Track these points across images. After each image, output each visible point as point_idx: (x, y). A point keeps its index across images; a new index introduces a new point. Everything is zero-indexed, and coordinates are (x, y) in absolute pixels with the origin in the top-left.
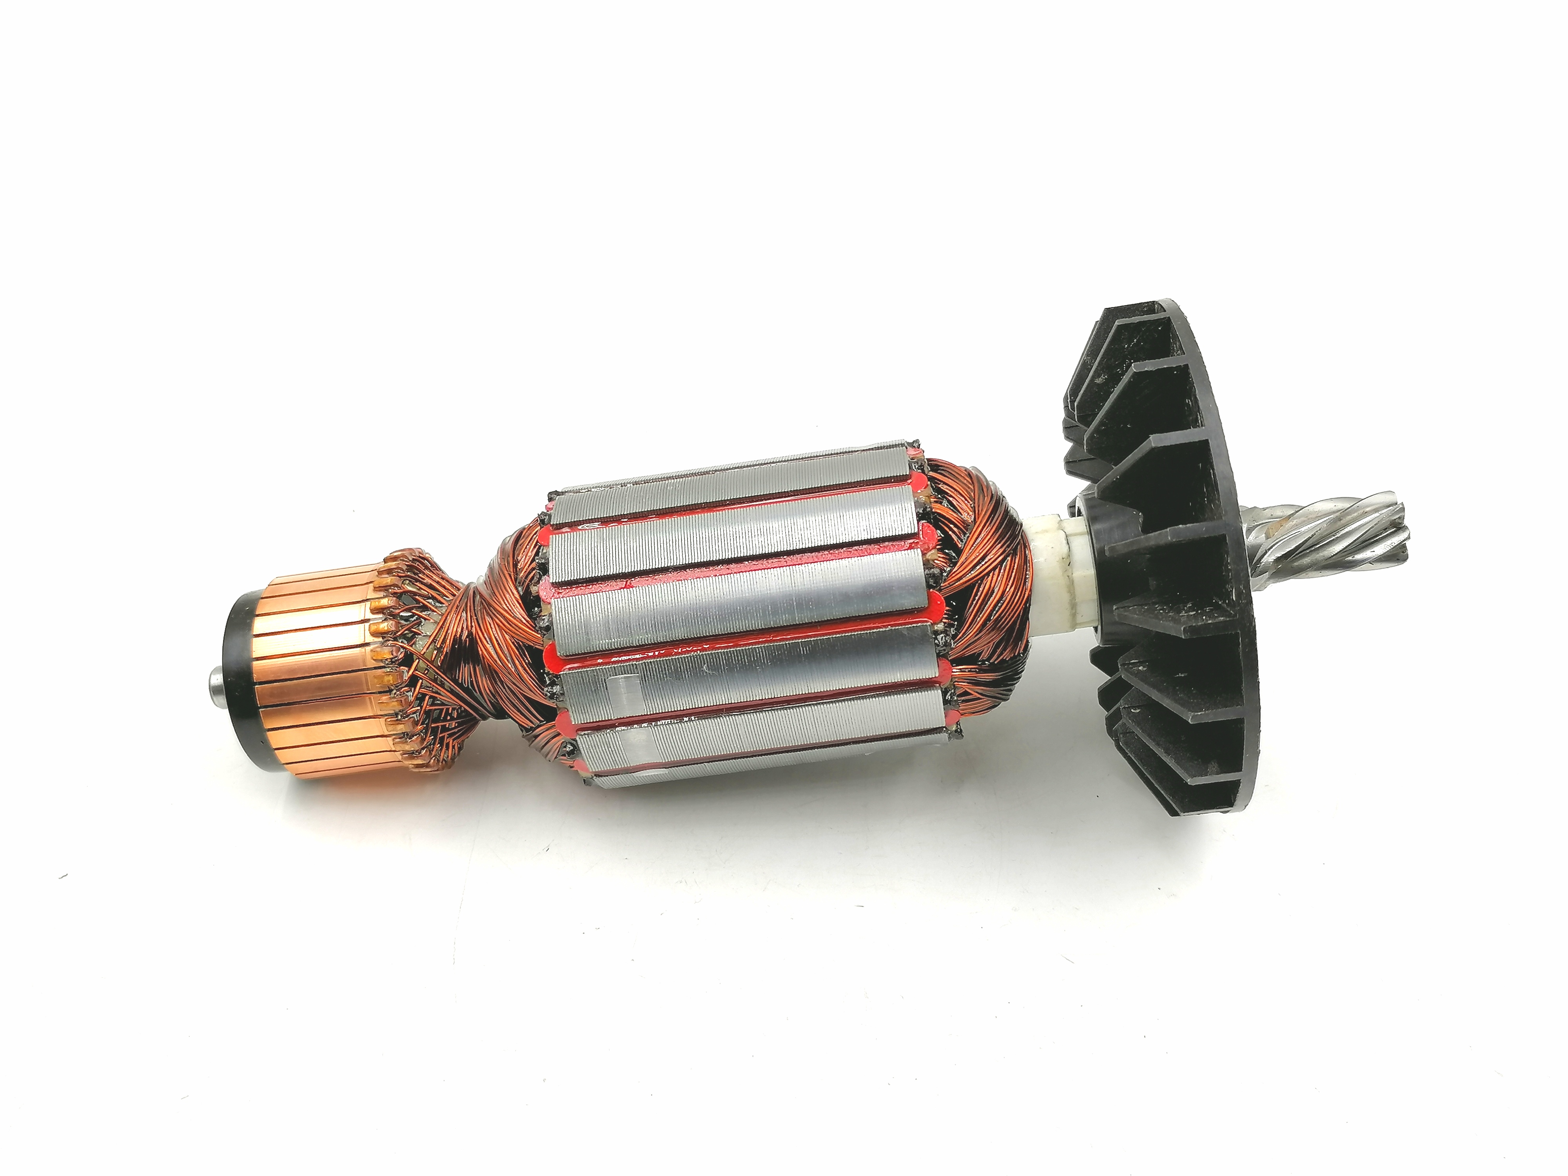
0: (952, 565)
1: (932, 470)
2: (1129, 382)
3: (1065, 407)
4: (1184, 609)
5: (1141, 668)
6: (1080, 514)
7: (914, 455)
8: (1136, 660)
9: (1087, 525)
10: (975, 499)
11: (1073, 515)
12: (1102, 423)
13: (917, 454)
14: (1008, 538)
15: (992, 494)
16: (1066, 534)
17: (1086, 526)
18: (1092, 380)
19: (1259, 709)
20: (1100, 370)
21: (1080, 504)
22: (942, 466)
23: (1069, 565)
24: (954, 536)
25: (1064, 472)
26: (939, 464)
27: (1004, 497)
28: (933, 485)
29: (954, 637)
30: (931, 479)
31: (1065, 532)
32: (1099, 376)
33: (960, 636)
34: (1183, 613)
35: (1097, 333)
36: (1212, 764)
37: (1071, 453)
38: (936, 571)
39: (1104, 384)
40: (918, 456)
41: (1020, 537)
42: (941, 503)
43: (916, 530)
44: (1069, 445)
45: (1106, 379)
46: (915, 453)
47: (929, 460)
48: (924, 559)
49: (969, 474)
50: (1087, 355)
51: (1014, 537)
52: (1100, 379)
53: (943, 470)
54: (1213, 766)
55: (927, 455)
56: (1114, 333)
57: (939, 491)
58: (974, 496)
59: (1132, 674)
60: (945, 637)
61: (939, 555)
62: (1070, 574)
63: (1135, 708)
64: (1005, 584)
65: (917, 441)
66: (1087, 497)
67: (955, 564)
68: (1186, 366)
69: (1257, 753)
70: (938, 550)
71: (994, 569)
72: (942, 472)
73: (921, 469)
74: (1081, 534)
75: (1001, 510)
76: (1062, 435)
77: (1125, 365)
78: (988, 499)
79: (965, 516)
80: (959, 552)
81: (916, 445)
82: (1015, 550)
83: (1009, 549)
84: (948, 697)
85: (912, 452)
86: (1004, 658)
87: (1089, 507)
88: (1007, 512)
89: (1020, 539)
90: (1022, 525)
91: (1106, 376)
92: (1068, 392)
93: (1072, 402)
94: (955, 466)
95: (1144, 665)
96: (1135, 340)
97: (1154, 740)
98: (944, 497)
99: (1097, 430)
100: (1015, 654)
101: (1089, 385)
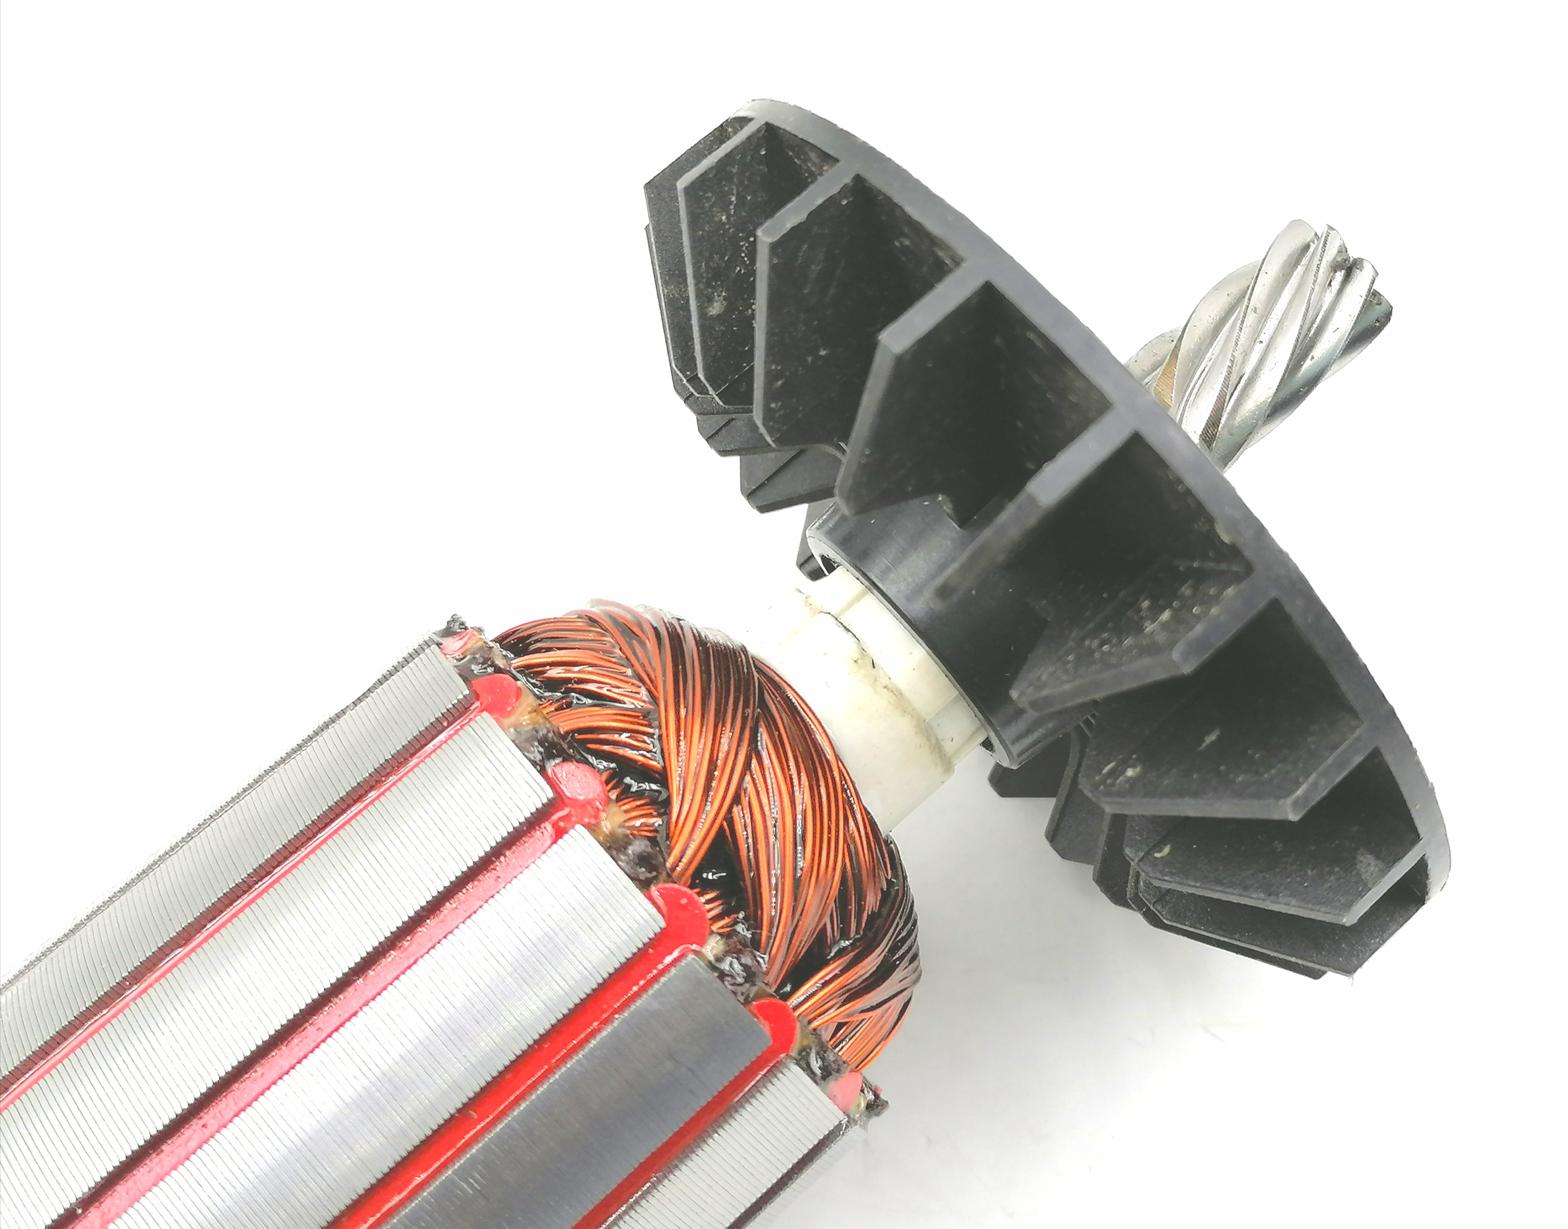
0: (663, 810)
1: (518, 654)
2: (773, 268)
3: (686, 400)
4: (1142, 618)
5: (1130, 773)
6: (830, 566)
7: (461, 647)
8: (1110, 763)
9: (858, 575)
10: (629, 657)
11: (816, 575)
12: (770, 377)
13: (466, 644)
14: (737, 690)
15: (655, 629)
16: (833, 616)
17: (858, 579)
18: (702, 315)
19: (1392, 712)
20: (706, 288)
21: (820, 548)
22: (530, 636)
23: (874, 667)
24: (629, 753)
25: (756, 512)
26: (521, 635)
27: (679, 620)
28: (534, 681)
29: (755, 944)
30: (526, 670)
31: (829, 613)
32: (710, 300)
33: (764, 933)
34: (1149, 627)
35: (657, 237)
36: (1361, 862)
37: (745, 473)
38: (638, 847)
39: (730, 308)
40: (469, 645)
41: (756, 675)
42: (569, 705)
43: (551, 794)
44: (735, 461)
45: (725, 299)
46: (461, 643)
47: (501, 640)
48: (601, 838)
49: (590, 619)
50: (666, 283)
51: (744, 684)
52: (715, 304)
53: (536, 641)
54: (1367, 863)
55: (492, 633)
56: (686, 206)
57: (552, 684)
58: (624, 653)
59: (1121, 794)
60: (738, 959)
61: (624, 808)
62: (886, 681)
63: (1158, 847)
64: (785, 778)
65: (454, 619)
66: (826, 528)
67: (668, 802)
68: (858, 179)
69: (1430, 792)
70: (618, 800)
71: (747, 766)
72: (539, 645)
73: (490, 666)
74: (858, 598)
75: (690, 645)
76: (713, 453)
77: (743, 255)
78: (651, 644)
79: (629, 703)
80: (662, 777)
81: (456, 628)
82: (763, 704)
83: (750, 711)
84: (816, 1065)
85: (454, 645)
86: (870, 913)
87: (841, 543)
88: (701, 642)
89: (758, 678)
90: (745, 648)
91: (724, 294)
92: (674, 366)
93: (694, 380)
94: (556, 621)
95: (1131, 762)
96: (733, 199)
97: (1232, 885)
98: (568, 691)
99: (770, 395)
100: (882, 889)
101: (702, 327)
